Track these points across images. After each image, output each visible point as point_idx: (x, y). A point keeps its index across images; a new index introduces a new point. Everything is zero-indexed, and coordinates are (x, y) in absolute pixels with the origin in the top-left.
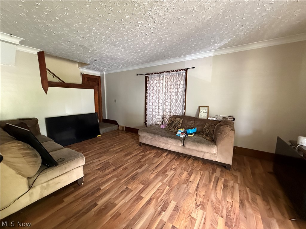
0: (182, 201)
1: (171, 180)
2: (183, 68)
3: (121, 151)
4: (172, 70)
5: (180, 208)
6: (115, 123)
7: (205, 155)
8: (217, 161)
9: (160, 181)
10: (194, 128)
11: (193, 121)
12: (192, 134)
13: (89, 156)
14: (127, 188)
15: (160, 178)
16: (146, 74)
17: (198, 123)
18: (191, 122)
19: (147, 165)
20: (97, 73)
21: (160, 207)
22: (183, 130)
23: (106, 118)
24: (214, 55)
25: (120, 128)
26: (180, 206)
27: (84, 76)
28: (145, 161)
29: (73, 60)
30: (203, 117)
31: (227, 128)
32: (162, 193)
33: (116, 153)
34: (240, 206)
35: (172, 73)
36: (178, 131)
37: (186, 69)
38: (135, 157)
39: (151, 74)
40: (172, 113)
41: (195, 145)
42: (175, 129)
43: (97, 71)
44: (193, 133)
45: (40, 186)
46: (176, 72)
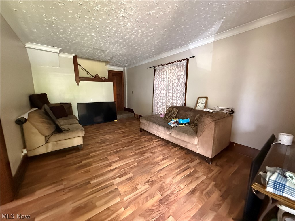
0: (139, 175)
1: (144, 160)
2: (184, 58)
3: (123, 133)
4: (175, 61)
5: (133, 179)
6: (132, 111)
7: (187, 145)
8: (198, 152)
9: (134, 159)
10: (187, 119)
11: (189, 112)
12: (183, 125)
13: (98, 133)
14: (107, 158)
15: (136, 157)
16: (154, 67)
17: (192, 114)
18: (186, 113)
19: (134, 146)
20: (120, 69)
21: (119, 175)
22: (176, 120)
23: (127, 107)
24: (214, 40)
25: (135, 116)
26: (133, 178)
27: (109, 72)
28: (134, 143)
29: (97, 59)
30: (200, 108)
31: (207, 118)
32: (129, 166)
33: (118, 134)
34: (188, 193)
35: (174, 63)
36: (171, 120)
37: (186, 59)
38: (129, 139)
39: (158, 66)
40: (174, 103)
41: (178, 134)
42: (170, 118)
43: (120, 67)
44: (184, 123)
45: (52, 143)
46: (178, 63)
